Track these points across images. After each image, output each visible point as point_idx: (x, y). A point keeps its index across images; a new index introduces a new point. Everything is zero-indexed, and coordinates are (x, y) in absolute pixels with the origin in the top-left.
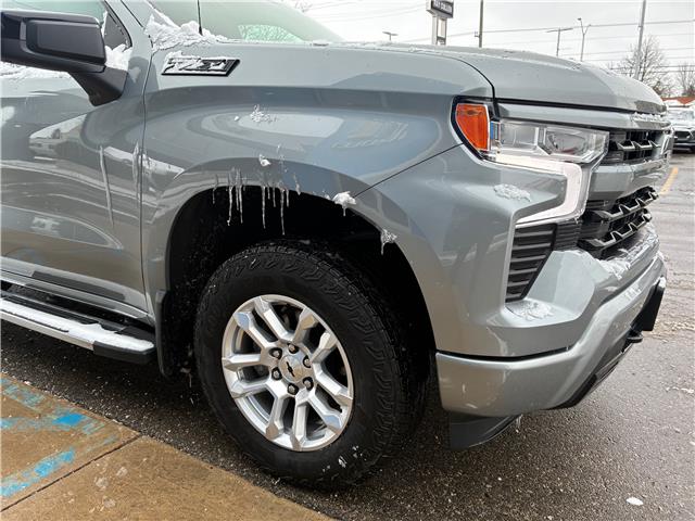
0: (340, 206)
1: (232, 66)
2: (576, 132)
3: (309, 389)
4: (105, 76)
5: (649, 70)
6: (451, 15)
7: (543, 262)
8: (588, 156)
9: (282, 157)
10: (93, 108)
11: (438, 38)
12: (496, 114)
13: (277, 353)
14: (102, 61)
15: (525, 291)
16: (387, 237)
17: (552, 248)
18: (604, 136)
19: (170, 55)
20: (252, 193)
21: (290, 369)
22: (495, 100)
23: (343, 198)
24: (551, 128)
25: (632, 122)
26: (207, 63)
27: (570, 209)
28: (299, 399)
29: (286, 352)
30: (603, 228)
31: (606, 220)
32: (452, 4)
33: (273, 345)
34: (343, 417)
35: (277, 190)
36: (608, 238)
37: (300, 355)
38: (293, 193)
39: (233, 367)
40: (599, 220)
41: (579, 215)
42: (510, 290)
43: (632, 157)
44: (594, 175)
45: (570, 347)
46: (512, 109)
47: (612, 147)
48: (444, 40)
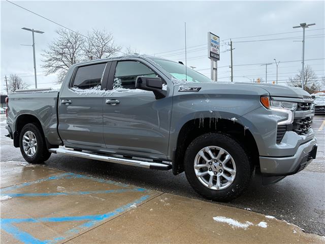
0: (233, 121)
1: (199, 89)
2: (289, 103)
3: (221, 172)
4: (162, 92)
5: (308, 80)
6: (219, 59)
7: (284, 134)
8: (293, 109)
9: (216, 110)
10: (156, 100)
11: (214, 69)
12: (271, 99)
13: (211, 163)
14: (161, 88)
15: (280, 141)
16: (246, 128)
17: (286, 131)
18: (296, 104)
19: (180, 87)
20: (207, 120)
21: (215, 167)
22: (270, 96)
23: (234, 119)
24: (283, 102)
25: (303, 100)
26: (192, 89)
27: (289, 121)
28: (218, 175)
29: (213, 162)
30: (298, 126)
31: (299, 124)
32: (219, 55)
33: (209, 161)
34: (233, 178)
35: (215, 118)
36: (300, 129)
37: (218, 163)
38: (219, 119)
39: (197, 168)
40: (297, 124)
41: (292, 123)
42: (277, 141)
43: (304, 109)
44: (295, 113)
45: (293, 155)
46: (274, 98)
47: (298, 107)
48: (216, 69)
